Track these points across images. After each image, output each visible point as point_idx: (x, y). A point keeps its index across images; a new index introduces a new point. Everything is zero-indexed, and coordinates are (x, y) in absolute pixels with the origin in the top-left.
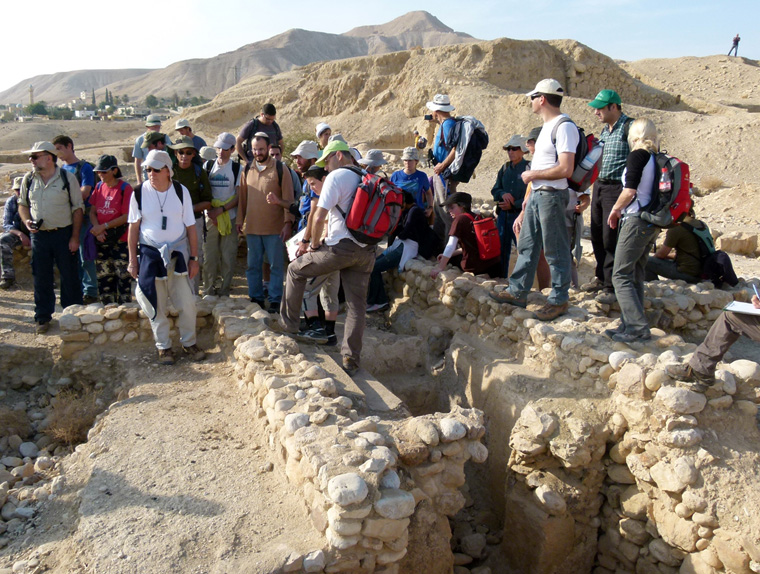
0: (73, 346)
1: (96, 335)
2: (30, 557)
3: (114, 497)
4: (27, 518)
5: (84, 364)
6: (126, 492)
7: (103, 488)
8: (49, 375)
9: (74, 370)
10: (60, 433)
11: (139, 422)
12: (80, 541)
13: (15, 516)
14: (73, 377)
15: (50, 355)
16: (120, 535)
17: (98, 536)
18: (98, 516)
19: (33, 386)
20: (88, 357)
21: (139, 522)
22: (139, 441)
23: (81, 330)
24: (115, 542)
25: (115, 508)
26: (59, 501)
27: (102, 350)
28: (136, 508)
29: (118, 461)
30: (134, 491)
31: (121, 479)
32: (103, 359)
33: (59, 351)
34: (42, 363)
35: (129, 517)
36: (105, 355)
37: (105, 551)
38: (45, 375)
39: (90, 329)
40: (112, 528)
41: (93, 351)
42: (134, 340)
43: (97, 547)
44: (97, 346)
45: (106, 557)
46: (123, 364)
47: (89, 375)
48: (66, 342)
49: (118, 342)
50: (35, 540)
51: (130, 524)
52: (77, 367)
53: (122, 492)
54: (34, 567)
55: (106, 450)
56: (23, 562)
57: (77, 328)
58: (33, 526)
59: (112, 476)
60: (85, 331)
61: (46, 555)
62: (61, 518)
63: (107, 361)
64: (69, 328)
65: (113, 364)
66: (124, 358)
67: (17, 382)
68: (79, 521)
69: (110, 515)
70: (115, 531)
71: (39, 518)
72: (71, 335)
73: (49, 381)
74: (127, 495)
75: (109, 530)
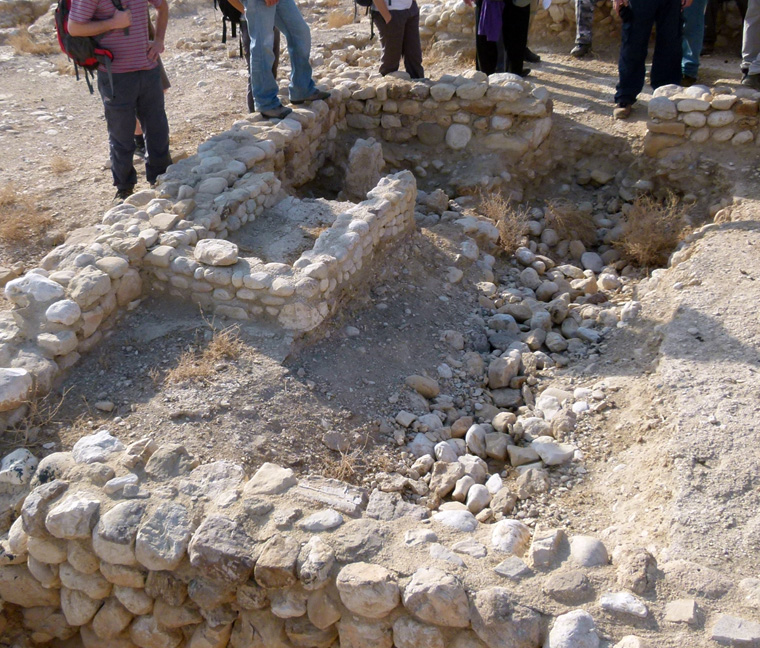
0: (662, 140)
1: (694, 129)
2: (595, 387)
3: (707, 345)
4: (590, 342)
5: (673, 166)
6: (725, 342)
7: (693, 330)
8: (624, 174)
9: (659, 172)
10: (635, 249)
11: (748, 256)
12: (659, 387)
13: (577, 335)
14: (655, 181)
15: (629, 148)
16: (712, 395)
17: (683, 387)
18: (683, 363)
19: (603, 185)
20: (679, 157)
21: (740, 385)
22: (744, 282)
23: (675, 120)
24: (705, 400)
25: (708, 360)
26: (630, 332)
27: (700, 150)
28: (735, 366)
29: (714, 301)
30: (736, 344)
31: (716, 325)
32: (699, 163)
33: (641, 144)
34: (617, 156)
35: (726, 376)
36: (703, 158)
37: (690, 408)
38: (620, 174)
39: (689, 119)
40: (702, 383)
41: (687, 151)
42: (747, 143)
43: (680, 399)
44: (693, 144)
45: (692, 416)
46: (726, 174)
47: (677, 181)
48: (654, 133)
49: (724, 142)
50: (600, 369)
51: (726, 384)
52: (662, 168)
53: (718, 341)
54: (599, 400)
55: (698, 283)
56: (585, 390)
57: (670, 117)
58: (598, 352)
59: (705, 317)
60: (682, 121)
61: (613, 390)
62: (633, 353)
63: (705, 167)
64: (661, 115)
65: (713, 172)
66: (730, 166)
67: (584, 176)
68: (658, 362)
69: (699, 366)
70: (705, 387)
71: (605, 346)
72: (661, 125)
73: (624, 182)
74: (725, 347)
75: (699, 384)
